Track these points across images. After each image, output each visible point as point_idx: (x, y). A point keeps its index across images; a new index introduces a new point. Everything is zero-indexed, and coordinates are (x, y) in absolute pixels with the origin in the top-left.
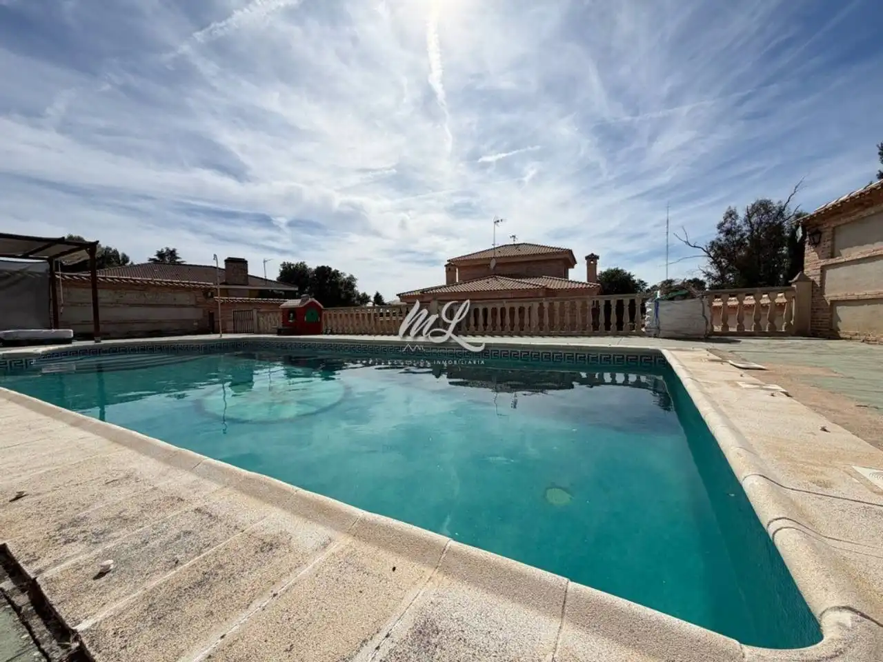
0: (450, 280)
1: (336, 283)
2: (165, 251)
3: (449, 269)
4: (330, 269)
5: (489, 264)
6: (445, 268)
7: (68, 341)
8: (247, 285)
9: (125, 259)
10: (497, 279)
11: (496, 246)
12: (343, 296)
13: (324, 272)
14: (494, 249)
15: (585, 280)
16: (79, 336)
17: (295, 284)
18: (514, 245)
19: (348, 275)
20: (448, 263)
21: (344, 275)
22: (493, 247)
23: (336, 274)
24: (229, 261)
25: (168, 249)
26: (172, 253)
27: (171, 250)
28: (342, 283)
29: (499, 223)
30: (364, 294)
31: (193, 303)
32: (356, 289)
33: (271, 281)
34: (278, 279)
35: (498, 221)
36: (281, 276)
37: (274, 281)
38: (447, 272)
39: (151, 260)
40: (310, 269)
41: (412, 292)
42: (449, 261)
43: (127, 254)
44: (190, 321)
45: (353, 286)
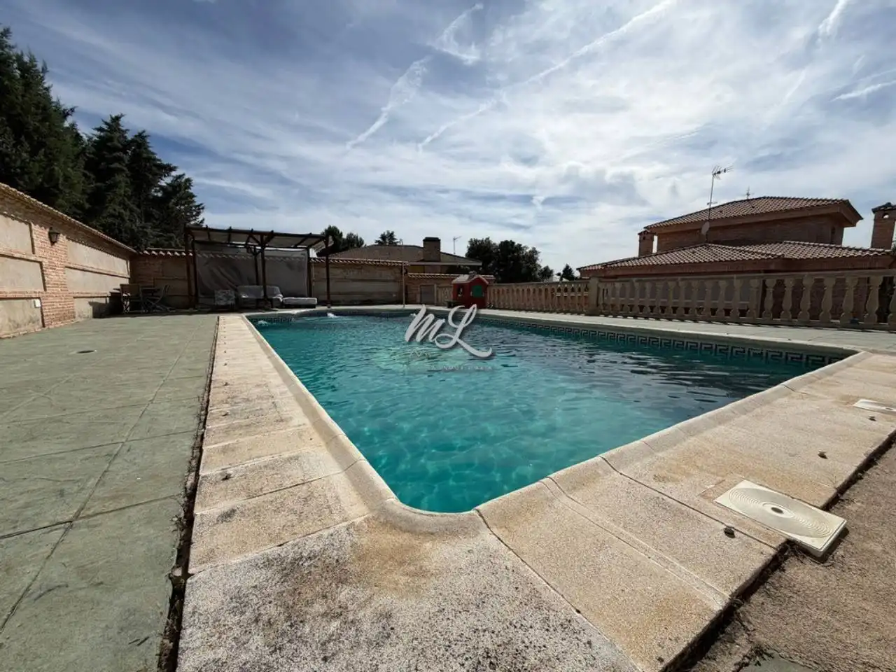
0: (645, 249)
1: (518, 258)
2: (386, 233)
3: (644, 238)
4: (513, 243)
5: (700, 230)
6: (638, 237)
7: (313, 306)
8: (439, 261)
9: (361, 242)
10: (708, 248)
11: (713, 206)
12: (524, 270)
13: (508, 246)
14: (710, 209)
15: (867, 245)
16: (320, 303)
17: (480, 259)
18: (748, 200)
19: (530, 249)
20: (644, 230)
21: (527, 248)
22: (708, 207)
23: (519, 248)
24: (427, 240)
25: (388, 232)
26: (391, 236)
27: (391, 232)
28: (524, 257)
29: (720, 175)
30: (547, 268)
31: (392, 278)
32: (538, 262)
33: (459, 257)
34: (466, 255)
35: (719, 172)
36: (468, 252)
37: (463, 258)
38: (640, 241)
39: (377, 241)
40: (495, 244)
41: (595, 265)
42: (645, 228)
43: (363, 238)
44: (390, 294)
45: (535, 260)
